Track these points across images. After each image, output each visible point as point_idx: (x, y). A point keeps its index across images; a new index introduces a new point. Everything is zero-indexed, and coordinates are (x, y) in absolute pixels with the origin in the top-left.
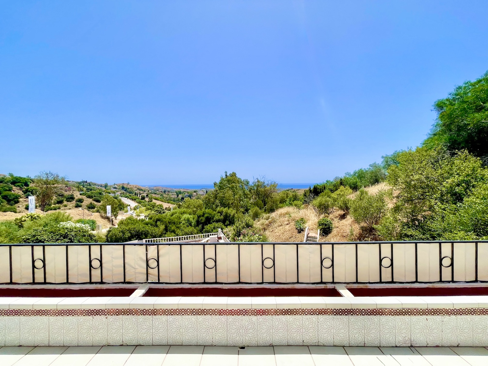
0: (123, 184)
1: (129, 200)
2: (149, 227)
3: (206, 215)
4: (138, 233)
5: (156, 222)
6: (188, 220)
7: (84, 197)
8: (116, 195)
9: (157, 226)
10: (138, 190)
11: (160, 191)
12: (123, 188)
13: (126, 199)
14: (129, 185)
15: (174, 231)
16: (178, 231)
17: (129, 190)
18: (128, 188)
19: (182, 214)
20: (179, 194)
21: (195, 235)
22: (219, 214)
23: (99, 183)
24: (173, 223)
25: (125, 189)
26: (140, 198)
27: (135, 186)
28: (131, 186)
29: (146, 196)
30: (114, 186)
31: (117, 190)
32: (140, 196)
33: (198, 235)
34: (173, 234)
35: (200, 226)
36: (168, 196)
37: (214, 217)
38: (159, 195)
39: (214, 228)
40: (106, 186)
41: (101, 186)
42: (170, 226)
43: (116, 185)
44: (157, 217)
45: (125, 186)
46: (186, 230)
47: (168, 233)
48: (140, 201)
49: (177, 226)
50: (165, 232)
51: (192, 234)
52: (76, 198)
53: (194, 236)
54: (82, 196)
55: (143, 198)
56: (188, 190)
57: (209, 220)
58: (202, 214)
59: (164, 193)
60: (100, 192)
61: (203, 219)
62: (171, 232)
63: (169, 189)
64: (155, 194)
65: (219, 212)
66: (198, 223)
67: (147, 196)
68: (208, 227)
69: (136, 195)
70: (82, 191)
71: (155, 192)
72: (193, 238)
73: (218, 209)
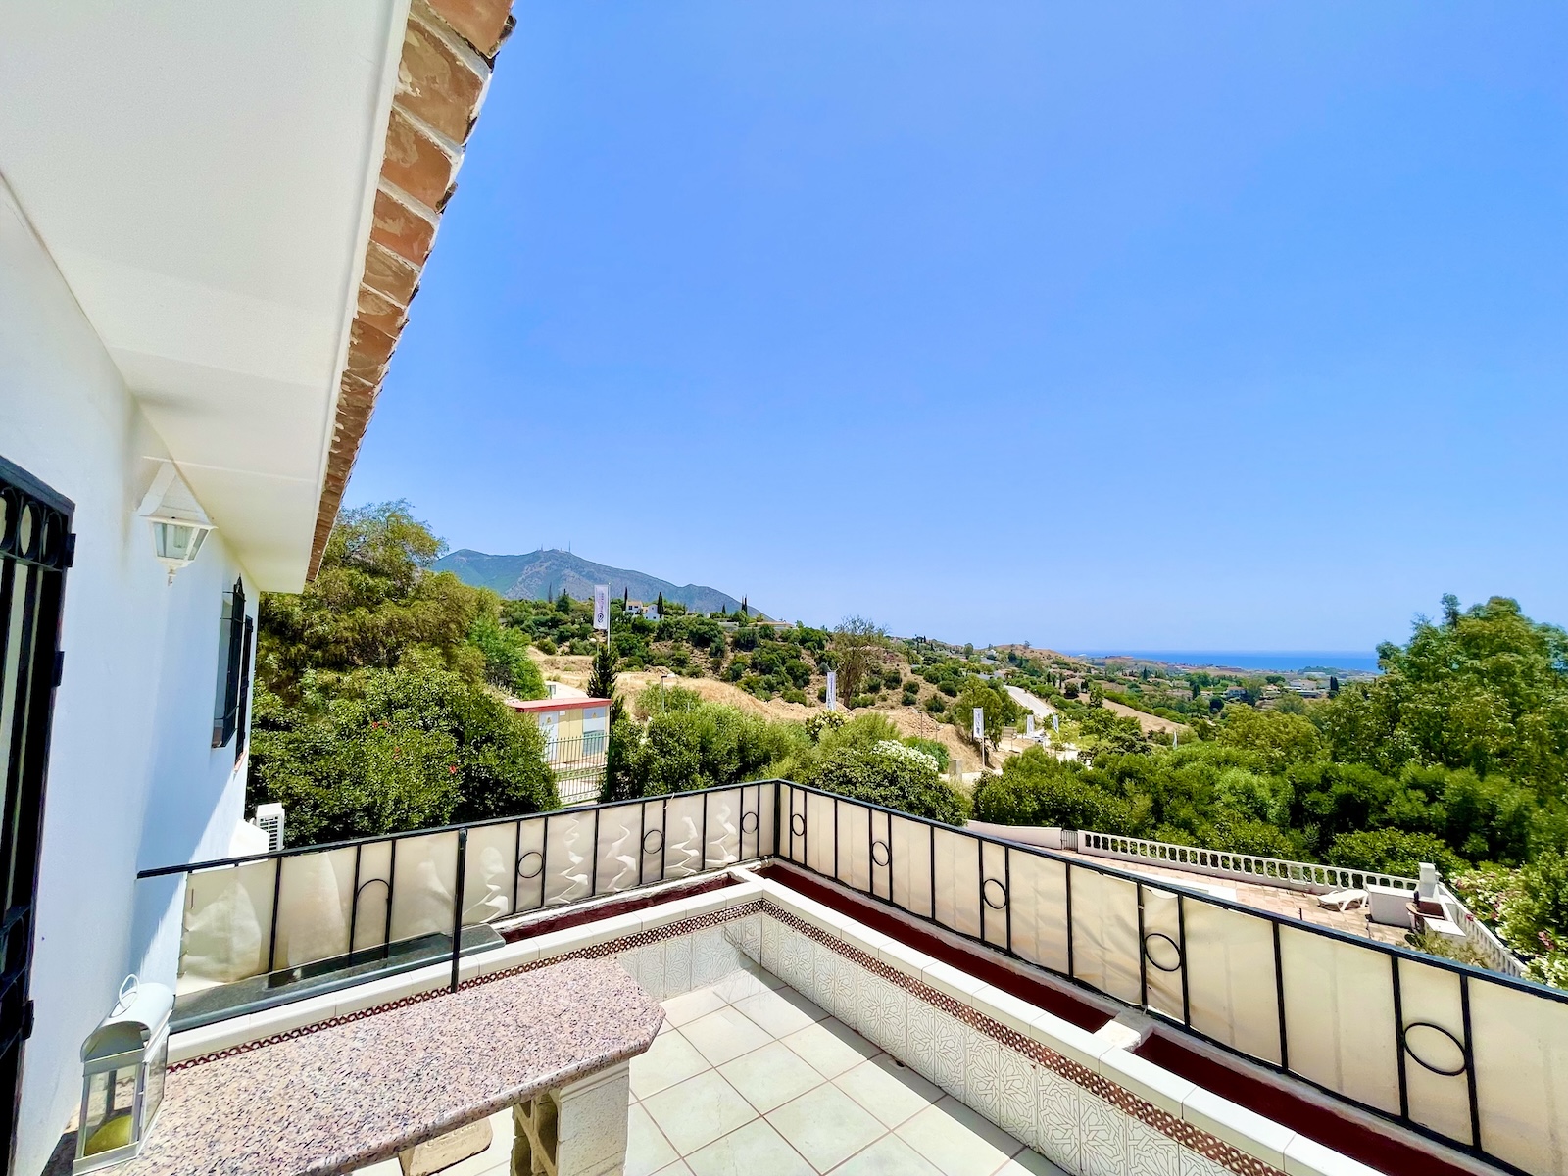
0: (1013, 646)
1: (1029, 695)
2: (1096, 791)
3: (1339, 788)
4: (1060, 804)
5: (1121, 781)
6: (1249, 793)
7: (920, 679)
8: (995, 679)
9: (1123, 794)
10: (1056, 666)
11: (1128, 672)
12: (1012, 658)
13: (1022, 690)
14: (1029, 650)
15: (1186, 825)
16: (1205, 828)
17: (1029, 665)
18: (1027, 660)
19: (1218, 765)
20: (1201, 686)
21: (1289, 864)
22: (1420, 794)
23: (952, 643)
24: (1183, 793)
25: (1019, 661)
26: (1063, 691)
27: (1045, 653)
28: (1034, 654)
29: (1079, 685)
30: (989, 653)
31: (997, 663)
32: (1063, 685)
33: (1301, 865)
34: (1184, 834)
35: (1312, 830)
36: (1155, 690)
37: (1387, 801)
38: (1125, 687)
39: (1392, 853)
40: (968, 651)
41: (957, 652)
42: (1174, 802)
43: (995, 648)
44: (1122, 764)
45: (1018, 653)
46: (1241, 833)
47: (1167, 827)
48: (1063, 702)
49: (1201, 807)
50: (1154, 821)
51: (1270, 854)
52: (905, 681)
53: (1283, 868)
54: (917, 677)
55: (1072, 693)
56: (1239, 671)
57: (1354, 812)
58: (1316, 779)
59: (1141, 680)
60: (956, 666)
61: (1326, 804)
62: (1178, 826)
63: (1161, 668)
64: (1112, 681)
65: (1415, 785)
66: (1297, 815)
67: (1084, 685)
68: (1354, 841)
69: (1049, 681)
70: (917, 663)
71: (1112, 676)
72: (1277, 870)
73: (1411, 769)
